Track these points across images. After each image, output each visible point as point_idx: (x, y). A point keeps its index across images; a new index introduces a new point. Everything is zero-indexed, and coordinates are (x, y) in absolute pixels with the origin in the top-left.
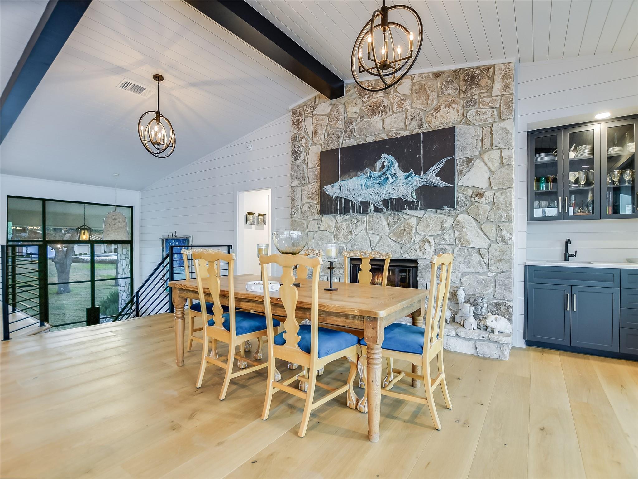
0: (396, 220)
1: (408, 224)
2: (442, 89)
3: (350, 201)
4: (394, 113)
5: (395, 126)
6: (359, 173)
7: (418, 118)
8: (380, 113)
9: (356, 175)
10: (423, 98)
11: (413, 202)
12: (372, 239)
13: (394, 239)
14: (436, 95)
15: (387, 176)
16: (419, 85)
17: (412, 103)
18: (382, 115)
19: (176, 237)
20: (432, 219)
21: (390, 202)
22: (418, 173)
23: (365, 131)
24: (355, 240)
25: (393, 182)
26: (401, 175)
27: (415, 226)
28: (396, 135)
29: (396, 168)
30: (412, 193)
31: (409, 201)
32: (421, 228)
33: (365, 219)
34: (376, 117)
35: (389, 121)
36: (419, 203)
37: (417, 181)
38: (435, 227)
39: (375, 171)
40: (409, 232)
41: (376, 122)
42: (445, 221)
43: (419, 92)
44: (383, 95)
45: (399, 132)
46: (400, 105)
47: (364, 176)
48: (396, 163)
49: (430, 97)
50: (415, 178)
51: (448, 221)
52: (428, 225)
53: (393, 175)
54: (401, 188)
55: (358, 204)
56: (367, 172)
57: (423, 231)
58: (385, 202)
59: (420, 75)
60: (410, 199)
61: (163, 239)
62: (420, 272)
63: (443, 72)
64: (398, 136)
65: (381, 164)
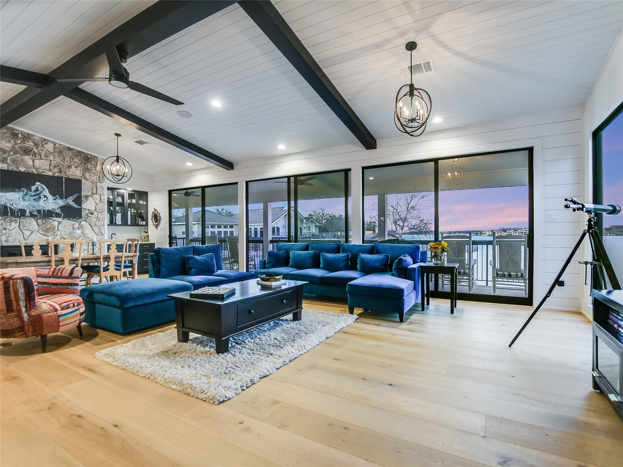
0: (44, 222)
1: (52, 225)
2: (72, 157)
3: (9, 208)
4: (41, 159)
5: (43, 167)
6: (17, 190)
7: (58, 168)
8: (31, 155)
9: (14, 191)
10: (62, 158)
11: (59, 213)
12: (24, 233)
13: (43, 233)
14: (69, 159)
15: (41, 196)
16: (59, 150)
17: (54, 157)
18: (32, 157)
20: (67, 223)
21: (42, 212)
22: (61, 198)
23: (18, 162)
24: (10, 234)
25: (45, 201)
26: (50, 197)
27: (57, 226)
28: (43, 172)
29: (46, 192)
30: (58, 208)
31: (56, 212)
32: (61, 227)
33: (19, 220)
34: (28, 157)
35: (37, 163)
36: (63, 215)
37: (61, 203)
38: (70, 227)
39: (31, 191)
40: (53, 229)
41: (28, 159)
42: (75, 225)
43: (59, 154)
44: (33, 145)
45: (45, 171)
46: (46, 156)
47: (22, 193)
48: (47, 191)
49: (66, 159)
50: (60, 200)
51: (76, 224)
52: (65, 226)
53: (45, 196)
54: (51, 204)
55: (16, 211)
56: (24, 191)
57: (62, 229)
58: (39, 211)
59: (60, 144)
60: (57, 211)
62: (60, 251)
63: (73, 149)
64: (44, 174)
65: (36, 188)
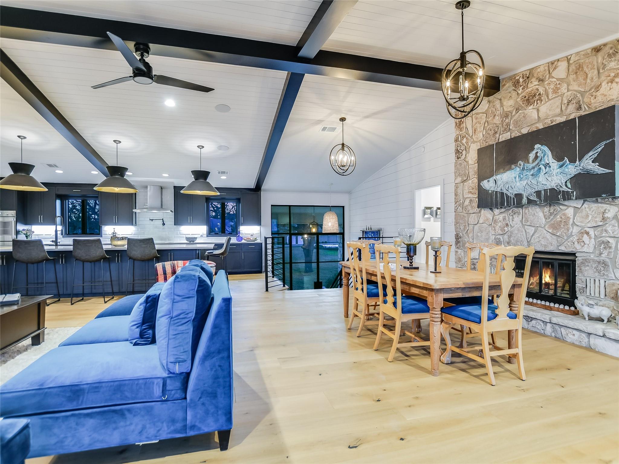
0: (552, 211)
1: (564, 214)
2: (603, 63)
3: (505, 194)
4: (549, 100)
5: (551, 113)
6: (513, 166)
7: (575, 101)
8: (536, 102)
9: (510, 169)
10: (581, 79)
11: (568, 192)
12: (527, 231)
13: (550, 231)
14: (596, 72)
15: (540, 166)
16: (576, 65)
17: (568, 86)
18: (537, 103)
19: (371, 230)
20: (592, 209)
21: (543, 194)
22: (572, 161)
23: (520, 123)
24: (511, 232)
25: (546, 173)
26: (554, 164)
27: (572, 217)
28: (552, 123)
29: (549, 158)
30: (566, 182)
31: (563, 191)
32: (578, 219)
33: (521, 211)
34: (531, 107)
35: (544, 109)
36: (575, 193)
37: (572, 170)
38: (596, 217)
39: (528, 163)
40: (566, 223)
41: (531, 112)
42: (607, 211)
43: (576, 73)
44: (538, 83)
45: (555, 118)
46: (556, 90)
47: (518, 169)
48: (549, 153)
49: (589, 76)
50: (570, 166)
51: (611, 211)
52: (587, 216)
53: (547, 165)
54: (555, 178)
55: (512, 197)
56: (520, 165)
57: (581, 222)
58: (538, 193)
59: (578, 53)
60: (564, 188)
61: (363, 232)
62: (579, 267)
63: (605, 45)
64: (554, 123)
65: (535, 155)
